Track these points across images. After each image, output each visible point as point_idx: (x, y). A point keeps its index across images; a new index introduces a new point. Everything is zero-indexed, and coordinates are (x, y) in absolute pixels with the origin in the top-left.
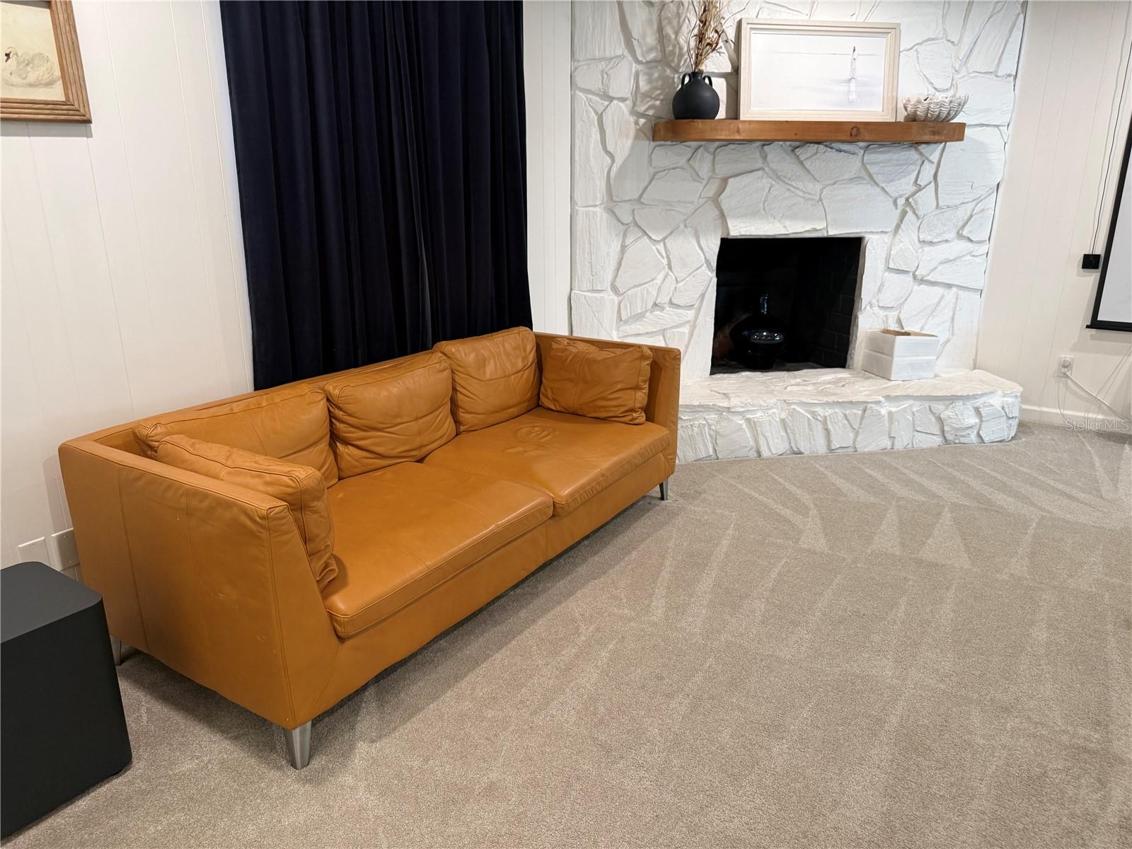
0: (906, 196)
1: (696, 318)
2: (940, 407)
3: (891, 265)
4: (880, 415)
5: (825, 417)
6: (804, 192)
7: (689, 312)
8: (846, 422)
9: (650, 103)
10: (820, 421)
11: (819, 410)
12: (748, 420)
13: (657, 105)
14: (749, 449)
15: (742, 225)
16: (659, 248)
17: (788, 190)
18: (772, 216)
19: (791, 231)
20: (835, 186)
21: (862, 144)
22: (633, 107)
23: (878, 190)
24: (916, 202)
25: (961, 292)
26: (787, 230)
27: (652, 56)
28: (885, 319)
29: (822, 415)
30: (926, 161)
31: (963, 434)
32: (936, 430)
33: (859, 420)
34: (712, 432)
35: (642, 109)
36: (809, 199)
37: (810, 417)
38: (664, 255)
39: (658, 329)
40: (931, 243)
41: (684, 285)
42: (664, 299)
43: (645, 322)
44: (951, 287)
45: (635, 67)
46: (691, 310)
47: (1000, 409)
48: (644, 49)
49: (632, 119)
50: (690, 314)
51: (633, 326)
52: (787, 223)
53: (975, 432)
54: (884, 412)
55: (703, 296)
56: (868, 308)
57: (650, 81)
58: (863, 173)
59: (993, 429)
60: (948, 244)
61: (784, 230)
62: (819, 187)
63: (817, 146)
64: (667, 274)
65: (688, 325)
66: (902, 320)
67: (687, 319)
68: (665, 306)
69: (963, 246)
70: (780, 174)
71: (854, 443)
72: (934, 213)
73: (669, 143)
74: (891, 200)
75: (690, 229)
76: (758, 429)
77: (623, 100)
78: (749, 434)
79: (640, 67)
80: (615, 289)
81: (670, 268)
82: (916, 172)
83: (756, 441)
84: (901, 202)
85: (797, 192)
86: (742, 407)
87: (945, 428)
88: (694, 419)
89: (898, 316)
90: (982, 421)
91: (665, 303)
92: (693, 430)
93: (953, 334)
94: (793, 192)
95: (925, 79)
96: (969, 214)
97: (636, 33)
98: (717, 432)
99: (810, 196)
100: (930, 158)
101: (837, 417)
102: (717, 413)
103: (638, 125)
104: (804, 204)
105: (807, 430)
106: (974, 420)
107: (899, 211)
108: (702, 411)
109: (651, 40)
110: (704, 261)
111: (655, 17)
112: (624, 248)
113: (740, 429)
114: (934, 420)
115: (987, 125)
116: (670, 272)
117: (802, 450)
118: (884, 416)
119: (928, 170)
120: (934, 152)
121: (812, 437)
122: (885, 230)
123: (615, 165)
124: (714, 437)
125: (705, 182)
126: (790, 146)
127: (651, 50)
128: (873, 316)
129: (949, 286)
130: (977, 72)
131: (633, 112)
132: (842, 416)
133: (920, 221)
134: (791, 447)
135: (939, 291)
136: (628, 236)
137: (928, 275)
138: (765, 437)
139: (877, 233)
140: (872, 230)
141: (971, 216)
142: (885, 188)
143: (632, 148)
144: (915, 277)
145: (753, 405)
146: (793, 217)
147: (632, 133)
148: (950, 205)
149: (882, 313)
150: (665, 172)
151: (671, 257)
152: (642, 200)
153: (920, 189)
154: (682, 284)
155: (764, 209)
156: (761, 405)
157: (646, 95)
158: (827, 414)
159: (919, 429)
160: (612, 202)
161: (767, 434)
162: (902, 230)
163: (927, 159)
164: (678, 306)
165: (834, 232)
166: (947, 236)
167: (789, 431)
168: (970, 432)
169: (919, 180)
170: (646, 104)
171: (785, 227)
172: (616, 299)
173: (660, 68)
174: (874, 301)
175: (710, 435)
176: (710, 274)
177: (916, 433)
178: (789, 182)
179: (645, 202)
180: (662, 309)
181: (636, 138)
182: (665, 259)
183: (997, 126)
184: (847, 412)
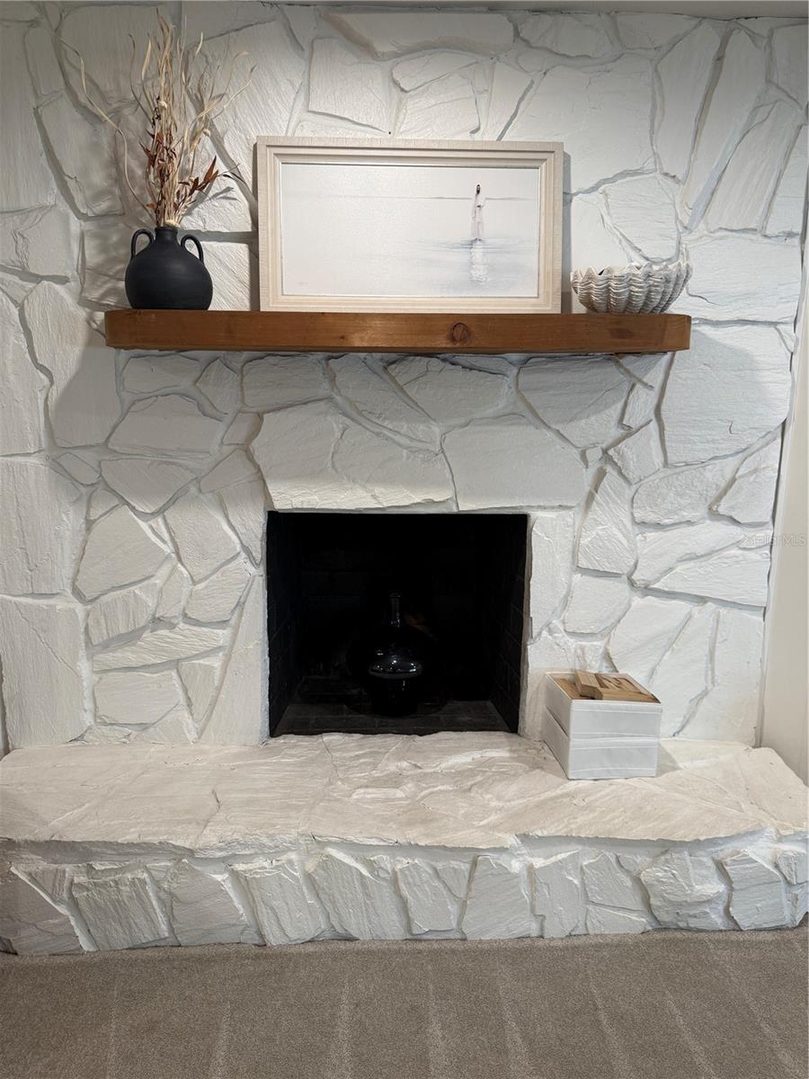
0: (604, 446)
1: (233, 641)
2: (639, 860)
3: (583, 563)
4: (509, 873)
5: (395, 873)
6: (412, 439)
7: (220, 632)
8: (436, 883)
9: (109, 285)
10: (384, 879)
11: (385, 860)
12: (235, 875)
13: (114, 290)
14: (241, 928)
15: (295, 492)
16: (154, 526)
17: (378, 434)
18: (349, 477)
19: (386, 505)
20: (467, 428)
21: (515, 357)
22: (81, 293)
23: (550, 435)
24: (622, 457)
25: (723, 611)
26: (380, 503)
27: (103, 206)
28: (579, 651)
29: (389, 867)
30: (638, 386)
31: (692, 913)
32: (635, 901)
33: (465, 882)
34: (162, 894)
35: (94, 295)
36: (419, 451)
37: (365, 872)
38: (166, 536)
39: (165, 659)
40: (658, 526)
41: (206, 587)
42: (172, 611)
43: (140, 647)
44: (706, 602)
45: (76, 225)
46: (224, 629)
47: (771, 868)
48: (88, 193)
49: (82, 313)
50: (222, 636)
51: (118, 654)
52: (378, 490)
53: (721, 908)
54: (516, 866)
55: (240, 605)
56: (545, 633)
57: (104, 249)
58: (521, 407)
59: (759, 905)
60: (692, 529)
61: (373, 501)
62: (436, 430)
63: (428, 359)
64: (174, 569)
65: (221, 654)
66: (611, 654)
67: (215, 644)
68: (175, 621)
69: (723, 531)
70: (361, 407)
71: (459, 923)
72: (661, 475)
73: (156, 352)
74: (576, 454)
75: (210, 496)
76: (256, 893)
77: (63, 280)
78: (237, 903)
79: (88, 226)
80: (78, 593)
81: (180, 559)
82: (620, 405)
83: (254, 912)
84: (594, 455)
85: (397, 438)
86: (220, 849)
87: (652, 901)
88: (122, 870)
89: (606, 650)
90: (731, 889)
91: (175, 617)
92: (119, 890)
93: (713, 683)
94: (387, 438)
95: (624, 243)
96: (728, 476)
97: (69, 168)
98: (171, 894)
99: (420, 445)
100: (645, 380)
101: (420, 876)
102: (174, 857)
103: (94, 322)
104: (408, 458)
105: (360, 896)
106: (715, 887)
107: (592, 471)
108: (139, 854)
109: (99, 178)
110: (238, 548)
111: (105, 140)
112: (89, 524)
113: (218, 889)
114: (629, 883)
115: (754, 323)
116: (179, 565)
117: (355, 933)
118: (516, 876)
119: (642, 402)
120: (652, 371)
121: (371, 909)
122: (565, 504)
123: (54, 387)
124: (169, 904)
125: (228, 419)
126: (381, 360)
127: (99, 196)
128: (556, 647)
129: (702, 600)
130: (726, 229)
131: (83, 302)
132: (431, 872)
133: (634, 488)
134: (333, 927)
135: (682, 607)
136: (93, 504)
137: (658, 580)
138: (272, 908)
139: (553, 508)
140: (542, 504)
141: (733, 480)
142: (562, 432)
143: (85, 360)
144: (632, 583)
145: (245, 845)
146: (389, 480)
147: (81, 334)
148: (689, 460)
149: (572, 643)
150: (150, 401)
151: (177, 540)
152: (110, 446)
153: (629, 432)
154: (200, 586)
155: (333, 467)
156: (262, 846)
157: (98, 272)
158: (399, 867)
159: (598, 899)
160: (58, 452)
161: (274, 903)
162: (598, 503)
163: (640, 381)
164: (198, 623)
165: (469, 505)
166: (687, 515)
167: (322, 896)
168: (708, 910)
169: (627, 417)
170: (100, 287)
171: (374, 497)
172: (79, 609)
173: (121, 225)
174: (556, 622)
175: (159, 898)
176: (252, 570)
177: (590, 907)
178: (379, 422)
179: (117, 448)
180: (172, 626)
181: (90, 343)
182: (170, 544)
183: (774, 324)
184: (440, 866)
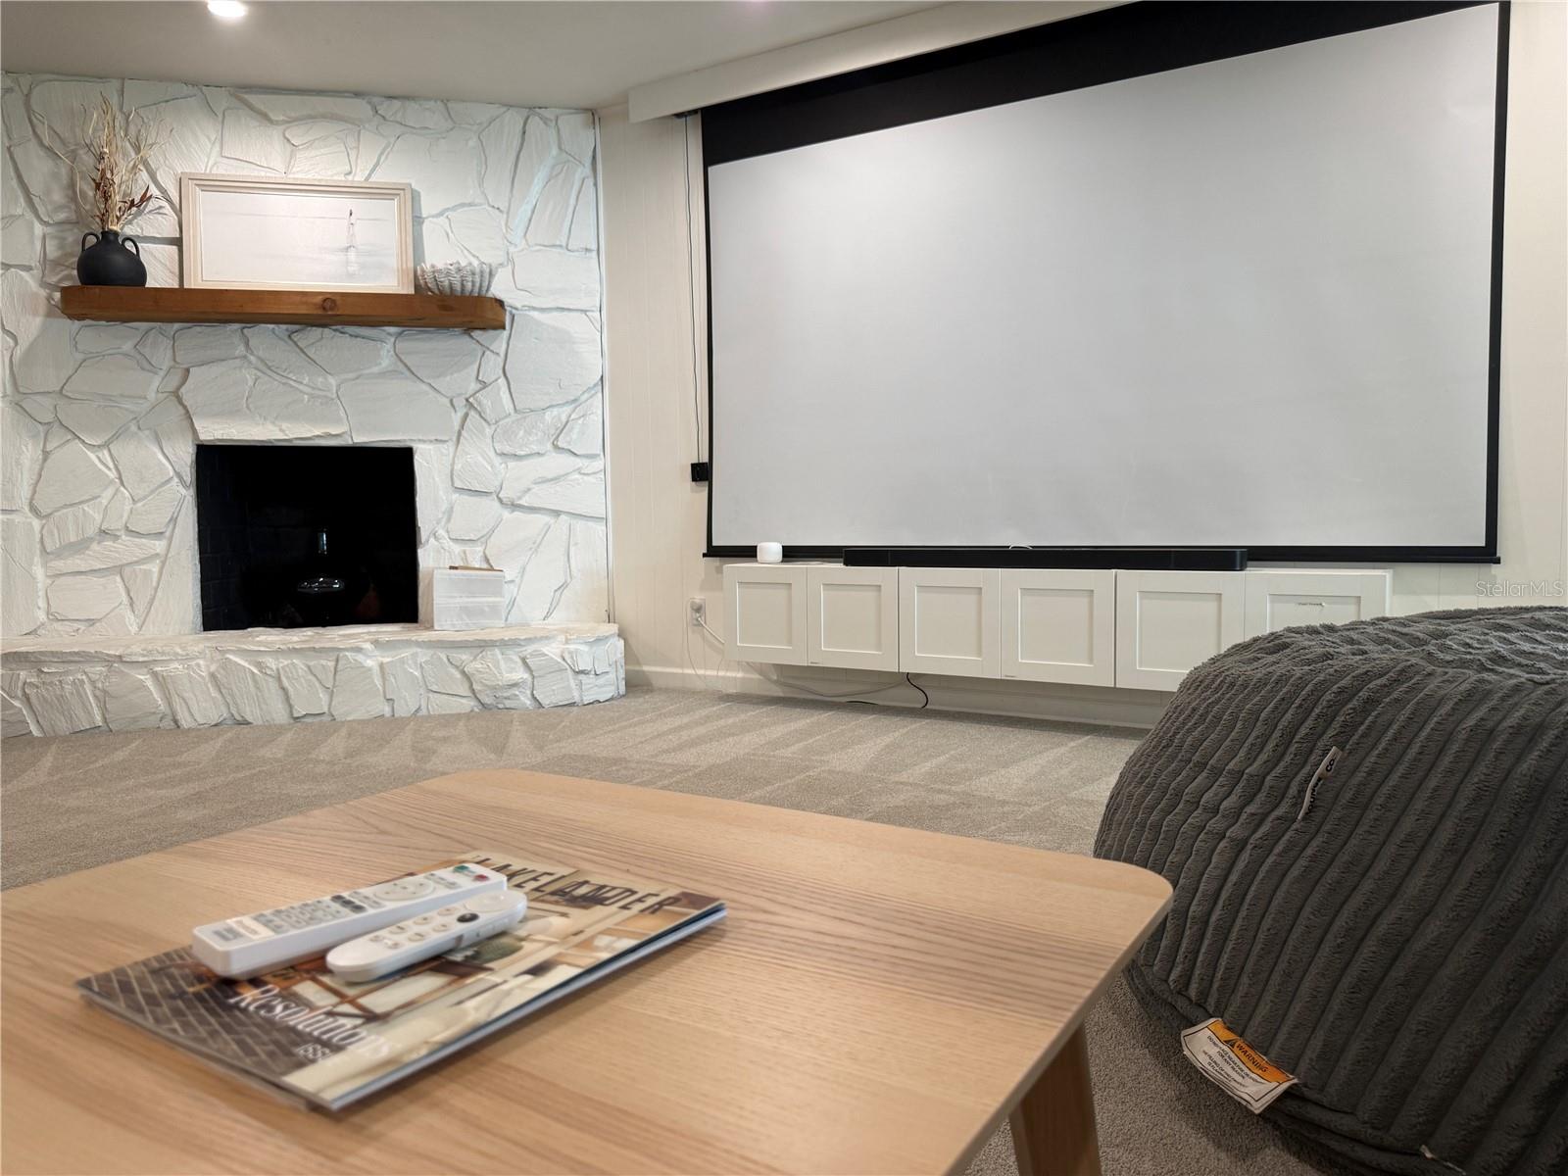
0: (467, 396)
1: (168, 551)
2: (464, 657)
3: (458, 484)
4: (363, 667)
5: (278, 670)
6: (313, 388)
7: (157, 543)
8: (311, 677)
9: (66, 272)
10: (270, 675)
11: (271, 663)
12: (155, 675)
13: (71, 276)
14: (160, 715)
15: (216, 426)
16: (100, 455)
17: (284, 384)
18: (260, 416)
19: (291, 436)
20: (357, 381)
21: (392, 330)
22: (43, 277)
23: (425, 387)
24: (480, 403)
25: (574, 522)
26: (286, 435)
27: (62, 216)
29: (274, 667)
30: (488, 352)
31: (505, 695)
32: (464, 690)
34: (98, 693)
35: (53, 280)
36: (319, 397)
37: (255, 671)
38: (111, 465)
39: (110, 565)
40: (515, 456)
41: (144, 506)
42: (115, 524)
43: (89, 555)
44: (559, 515)
45: (39, 229)
46: (160, 540)
47: (560, 660)
48: (49, 207)
49: (43, 293)
50: (159, 546)
51: (69, 562)
52: (284, 426)
54: (369, 663)
55: (174, 520)
56: (432, 540)
57: (61, 247)
58: (401, 367)
59: (554, 688)
60: (540, 459)
61: (281, 434)
62: (332, 381)
63: (321, 329)
64: (117, 490)
65: (158, 561)
66: (489, 557)
67: (153, 552)
68: (118, 533)
69: (565, 462)
70: (270, 364)
71: (329, 708)
72: (514, 418)
73: (104, 323)
74: (446, 402)
75: (147, 432)
76: (170, 687)
77: (28, 269)
78: (156, 695)
79: (48, 230)
80: (34, 510)
81: (122, 483)
82: (476, 366)
83: (170, 704)
84: (460, 403)
85: (301, 387)
86: (144, 656)
87: (475, 686)
88: (66, 673)
89: (484, 553)
90: (533, 677)
91: (118, 530)
92: (63, 688)
93: (571, 578)
94: (292, 386)
95: (466, 252)
96: (564, 419)
97: (35, 188)
98: (105, 692)
99: (321, 393)
100: (491, 348)
101: (297, 672)
102: (107, 663)
103: (53, 299)
104: (309, 401)
105: (252, 689)
106: (520, 674)
107: (460, 414)
108: (79, 662)
109: (58, 196)
110: (172, 473)
111: (64, 171)
112: (46, 454)
113: (142, 686)
114: (458, 675)
115: (569, 310)
116: (122, 489)
117: (250, 719)
118: (370, 669)
119: (492, 366)
120: (498, 341)
121: (261, 700)
122: (439, 438)
123: (18, 347)
124: (102, 700)
125: (162, 373)
126: (287, 330)
127: (59, 208)
128: (442, 551)
129: (557, 513)
130: (540, 245)
131: (44, 284)
132: (306, 669)
133: (493, 427)
134: (233, 715)
135: (545, 519)
136: (50, 438)
137: (520, 498)
138: (184, 699)
139: (431, 441)
140: (421, 438)
141: (567, 422)
142: (433, 385)
143: (44, 330)
144: (500, 500)
145: (163, 654)
146: (294, 417)
147: (42, 308)
148: (532, 407)
149: (457, 548)
150: (98, 359)
151: (120, 468)
152: (64, 392)
153: (484, 385)
154: (139, 504)
155: (248, 407)
156: (178, 654)
157: (57, 263)
158: (281, 665)
159: (435, 688)
160: (20, 397)
161: (186, 695)
162: (465, 439)
163: (488, 349)
164: (139, 535)
165: (361, 438)
166: (535, 448)
167: (224, 691)
169: (481, 375)
170: (58, 274)
171: (281, 430)
172: (36, 524)
173: (76, 230)
174: (441, 532)
175: (95, 696)
176: (183, 491)
177: (431, 695)
178: (285, 374)
179: (69, 394)
180: (116, 537)
181: (49, 314)
182: (114, 470)
183: (585, 311)
184: (311, 664)
